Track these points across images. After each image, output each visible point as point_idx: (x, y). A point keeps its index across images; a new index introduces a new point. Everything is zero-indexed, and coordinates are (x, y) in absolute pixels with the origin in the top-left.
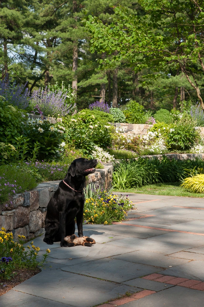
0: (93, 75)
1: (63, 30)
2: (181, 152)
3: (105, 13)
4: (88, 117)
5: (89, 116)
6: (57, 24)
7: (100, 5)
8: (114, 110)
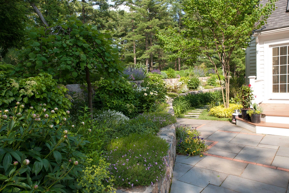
0: (143, 55)
1: (129, 37)
2: (193, 90)
3: (146, 29)
6: (126, 35)
7: (145, 26)
8: (162, 72)
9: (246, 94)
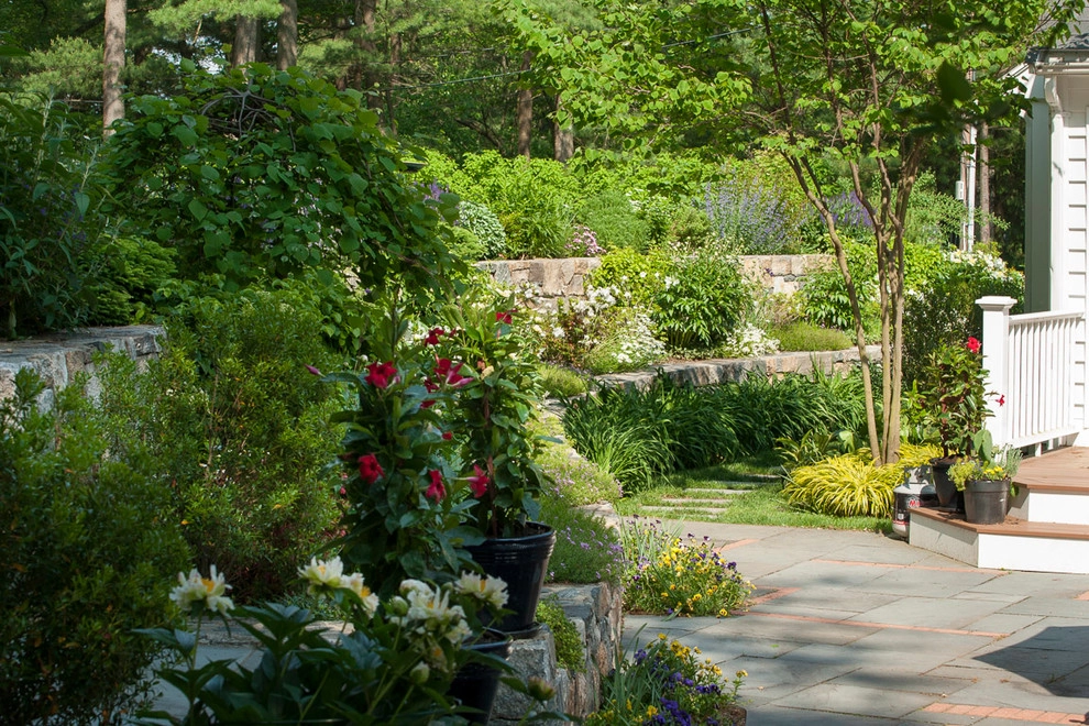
2: (698, 354)
9: (954, 386)
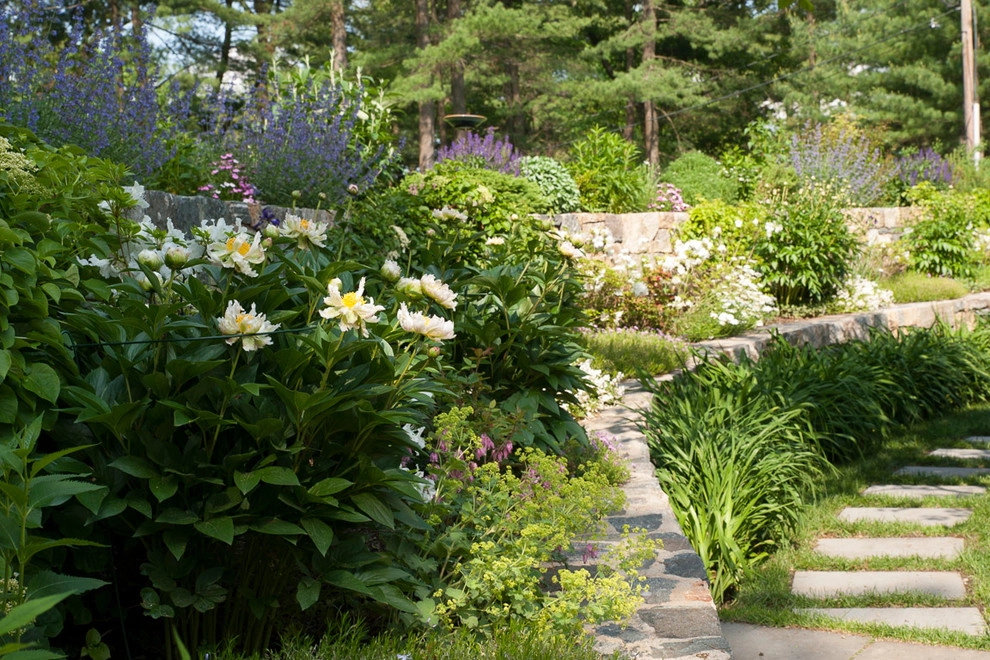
2: (809, 311)
4: (464, 196)
5: (465, 190)
8: (534, 163)
